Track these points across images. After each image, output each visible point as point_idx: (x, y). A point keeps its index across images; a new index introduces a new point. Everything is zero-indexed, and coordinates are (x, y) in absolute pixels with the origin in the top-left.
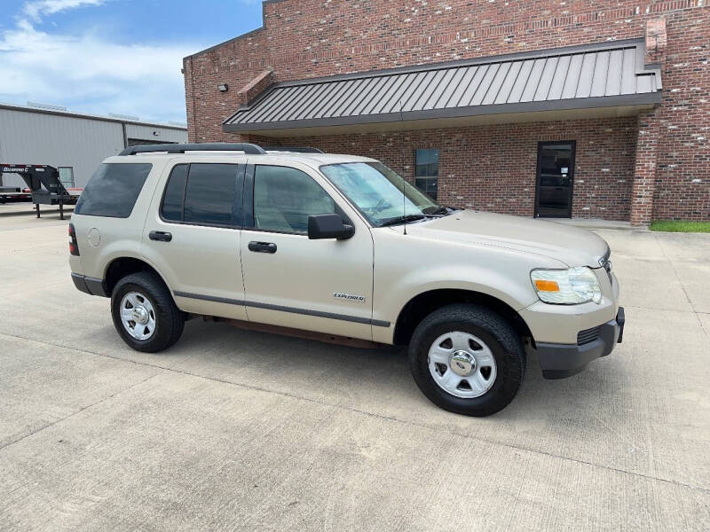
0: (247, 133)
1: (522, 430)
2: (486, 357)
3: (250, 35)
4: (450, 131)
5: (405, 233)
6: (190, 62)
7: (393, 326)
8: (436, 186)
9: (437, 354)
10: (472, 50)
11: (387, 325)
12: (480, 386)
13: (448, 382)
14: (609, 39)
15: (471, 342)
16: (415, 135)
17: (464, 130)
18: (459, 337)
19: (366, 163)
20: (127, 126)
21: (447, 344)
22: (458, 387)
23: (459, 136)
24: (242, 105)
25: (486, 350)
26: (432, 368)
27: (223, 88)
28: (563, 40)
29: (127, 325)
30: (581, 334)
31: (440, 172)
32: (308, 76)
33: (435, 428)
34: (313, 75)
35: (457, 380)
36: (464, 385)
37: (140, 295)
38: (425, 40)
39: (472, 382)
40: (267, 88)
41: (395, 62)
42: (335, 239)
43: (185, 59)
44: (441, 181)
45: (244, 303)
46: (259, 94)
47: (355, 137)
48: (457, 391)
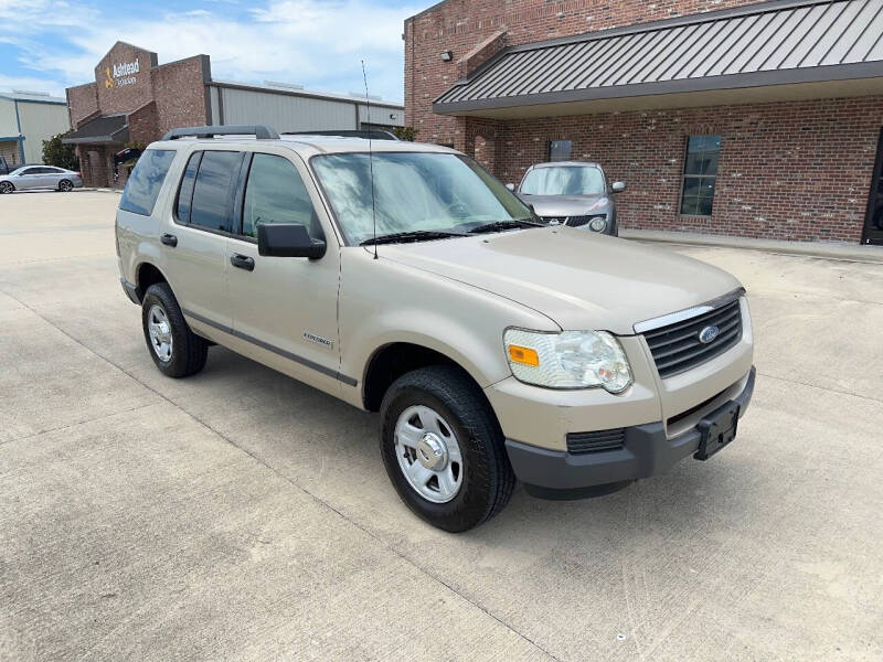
0: (464, 114)
2: (454, 449)
4: (740, 109)
5: (376, 257)
6: (412, 23)
8: (713, 190)
9: (405, 433)
11: (354, 383)
12: (449, 487)
13: (416, 474)
15: (439, 423)
16: (689, 114)
17: (762, 107)
18: (428, 415)
20: (360, 108)
22: (427, 485)
23: (753, 117)
24: (460, 78)
25: (453, 439)
26: (400, 451)
27: (446, 57)
29: (155, 342)
30: (570, 437)
31: (720, 169)
32: (550, 35)
34: (557, 34)
35: (427, 474)
36: (433, 482)
37: (161, 309)
39: (441, 479)
40: (498, 53)
41: (670, 10)
42: (306, 259)
43: (406, 22)
44: (720, 183)
45: (231, 332)
46: (485, 64)
47: (603, 117)
48: (426, 489)
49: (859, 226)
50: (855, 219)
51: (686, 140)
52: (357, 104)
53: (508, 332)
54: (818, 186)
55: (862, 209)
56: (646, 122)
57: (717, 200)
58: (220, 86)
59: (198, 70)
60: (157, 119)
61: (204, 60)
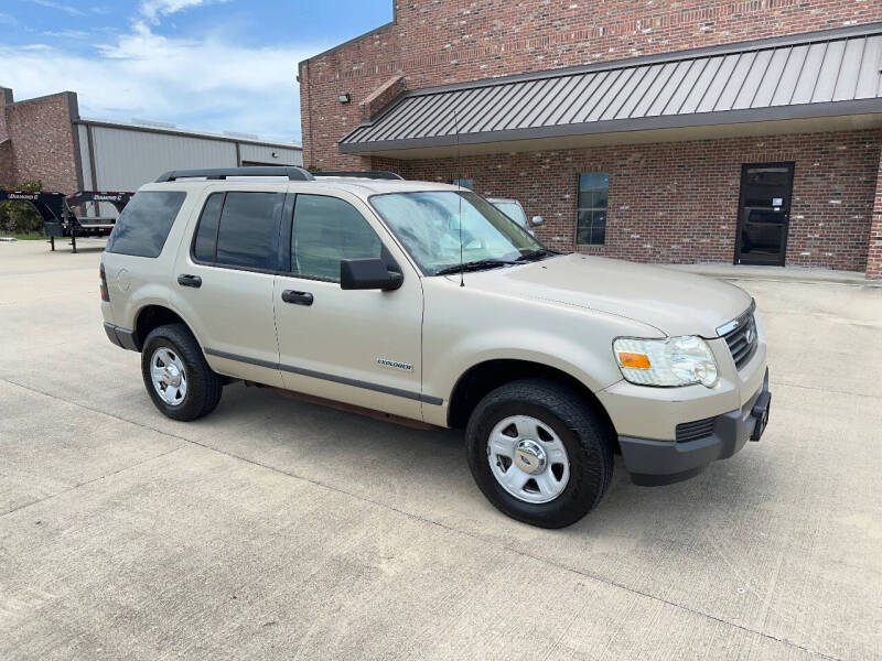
0: (369, 154)
1: (601, 551)
2: (557, 452)
3: (379, 31)
4: (624, 150)
5: (462, 285)
6: (307, 67)
7: (446, 404)
8: (604, 221)
9: (498, 443)
10: (656, 44)
11: (439, 402)
12: (550, 488)
13: (512, 480)
14: (847, 23)
15: (540, 429)
16: (579, 154)
17: (642, 148)
18: (527, 424)
19: (456, 192)
20: (242, 147)
21: (511, 430)
22: (524, 488)
23: (636, 156)
24: (364, 120)
25: (557, 442)
26: (493, 461)
27: (344, 99)
28: (781, 27)
29: (158, 387)
30: (680, 428)
31: (610, 203)
32: (447, 81)
33: (487, 539)
34: (453, 80)
35: (523, 478)
36: (531, 485)
37: (171, 351)
38: (594, 32)
39: (541, 482)
40: (396, 98)
41: (556, 62)
42: (379, 290)
43: (300, 64)
44: (610, 213)
45: (278, 367)
46: (386, 106)
47: (501, 157)
48: (523, 492)
49: (731, 249)
50: (728, 243)
51: (578, 177)
52: (237, 143)
53: (617, 342)
54: (695, 215)
55: (733, 234)
56: (540, 162)
57: (608, 230)
58: (89, 125)
59: (63, 107)
60: (14, 158)
61: (71, 98)
